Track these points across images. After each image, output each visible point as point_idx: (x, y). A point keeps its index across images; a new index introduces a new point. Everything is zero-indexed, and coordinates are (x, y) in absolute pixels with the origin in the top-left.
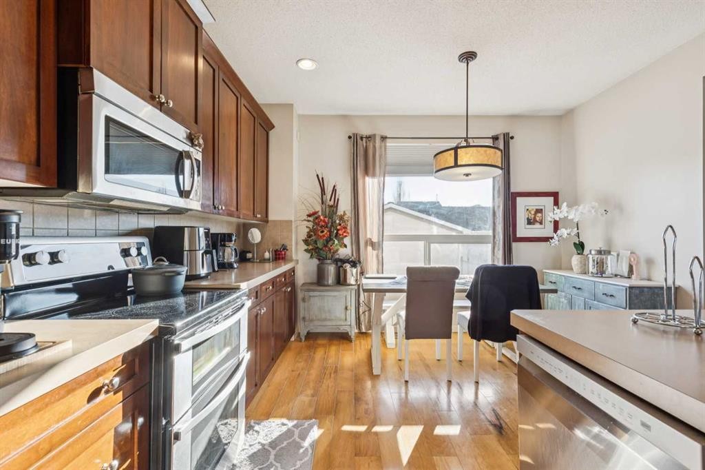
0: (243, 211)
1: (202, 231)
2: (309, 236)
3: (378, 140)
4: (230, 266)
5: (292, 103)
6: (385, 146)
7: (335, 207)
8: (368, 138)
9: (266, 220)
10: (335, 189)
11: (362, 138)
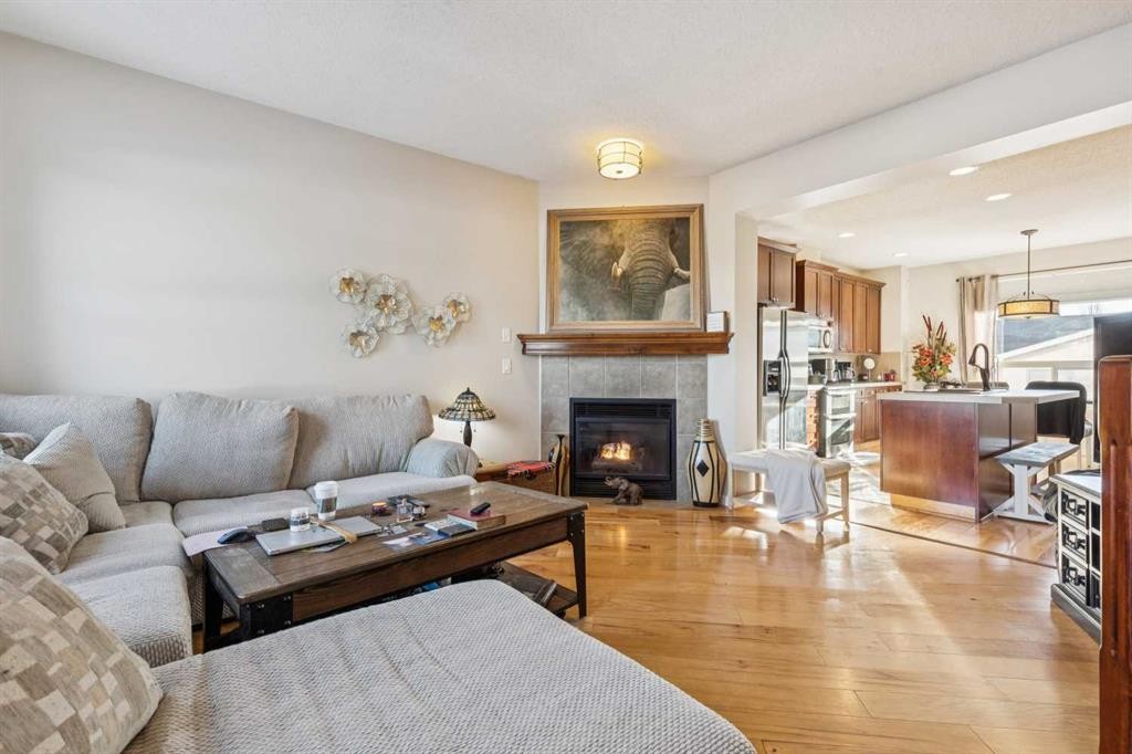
0: (858, 349)
1: (833, 362)
2: (916, 363)
3: (987, 281)
4: (849, 381)
6: (997, 284)
7: (942, 341)
8: (978, 278)
9: (878, 352)
10: (942, 326)
11: (970, 280)
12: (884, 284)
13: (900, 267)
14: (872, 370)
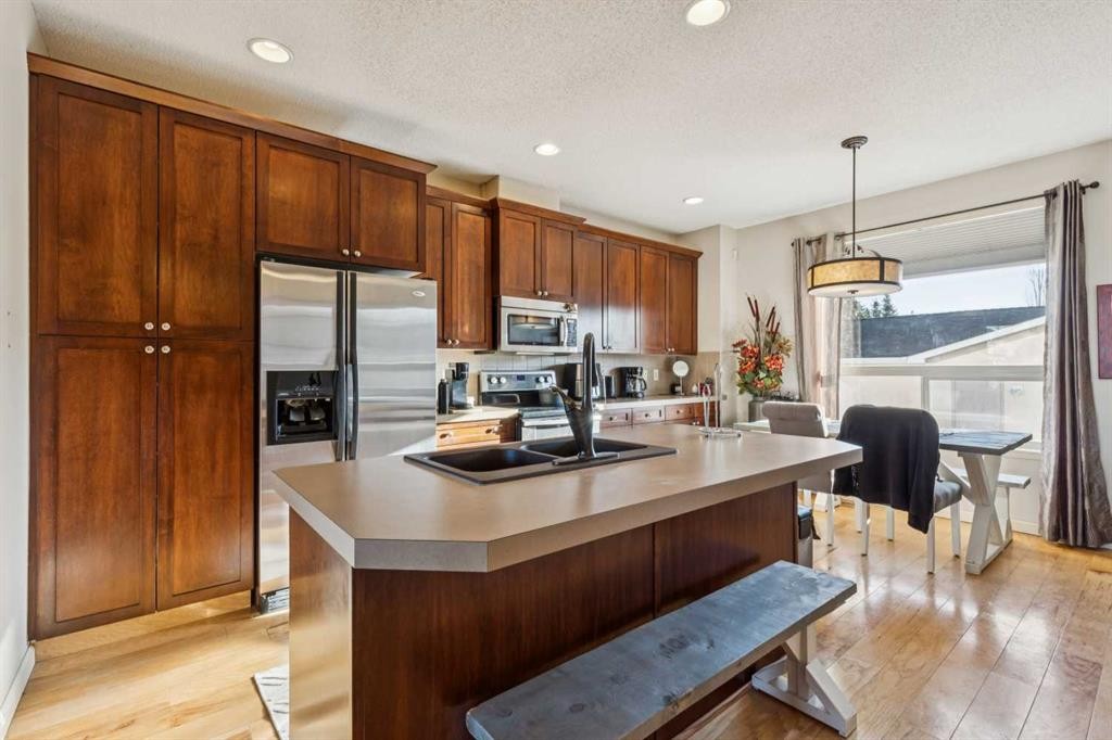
2: (739, 368)
3: (830, 241)
5: (717, 222)
7: (774, 334)
8: (818, 240)
9: (693, 351)
10: (773, 313)
11: (809, 243)
12: (701, 253)
13: (718, 226)
14: (683, 378)
